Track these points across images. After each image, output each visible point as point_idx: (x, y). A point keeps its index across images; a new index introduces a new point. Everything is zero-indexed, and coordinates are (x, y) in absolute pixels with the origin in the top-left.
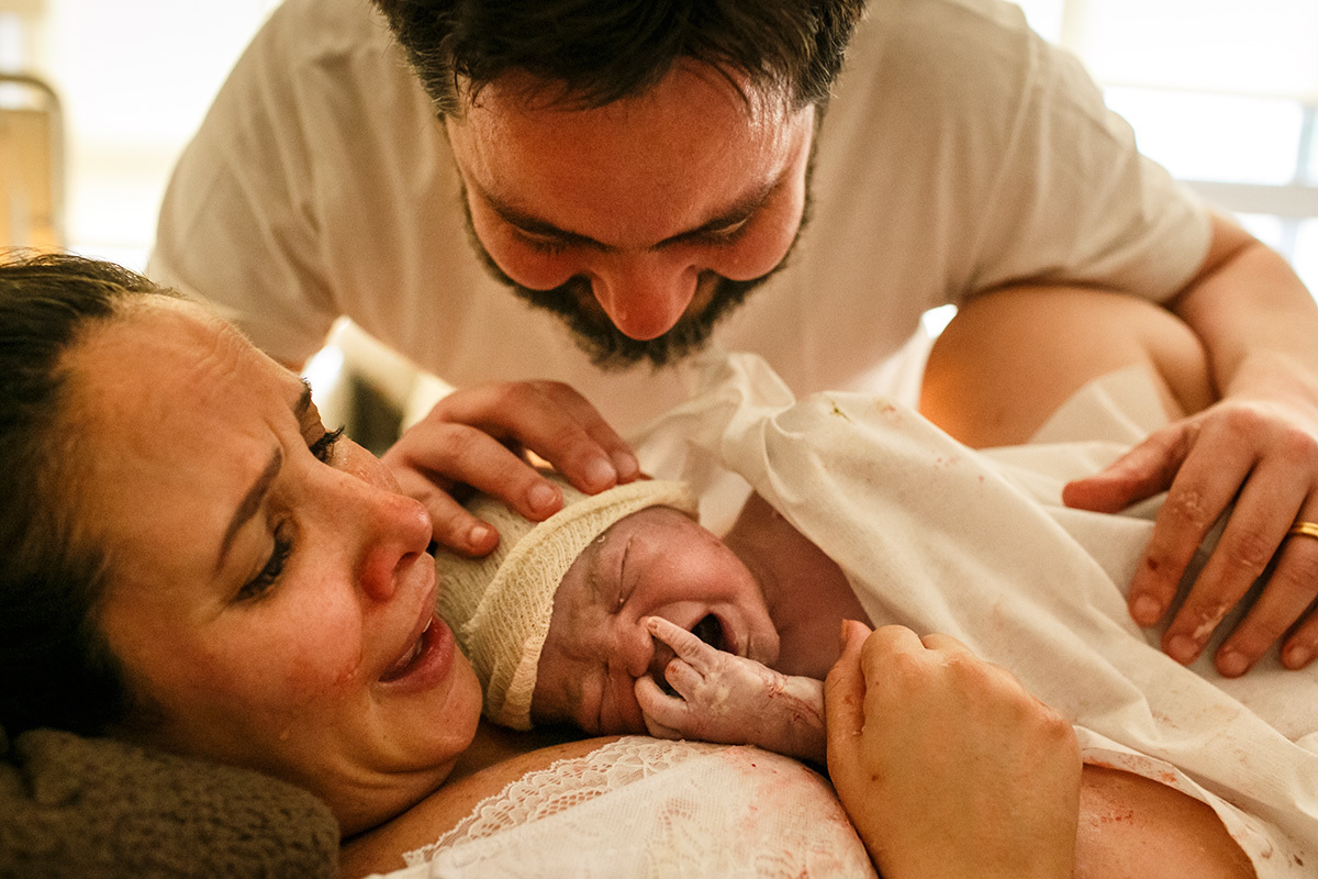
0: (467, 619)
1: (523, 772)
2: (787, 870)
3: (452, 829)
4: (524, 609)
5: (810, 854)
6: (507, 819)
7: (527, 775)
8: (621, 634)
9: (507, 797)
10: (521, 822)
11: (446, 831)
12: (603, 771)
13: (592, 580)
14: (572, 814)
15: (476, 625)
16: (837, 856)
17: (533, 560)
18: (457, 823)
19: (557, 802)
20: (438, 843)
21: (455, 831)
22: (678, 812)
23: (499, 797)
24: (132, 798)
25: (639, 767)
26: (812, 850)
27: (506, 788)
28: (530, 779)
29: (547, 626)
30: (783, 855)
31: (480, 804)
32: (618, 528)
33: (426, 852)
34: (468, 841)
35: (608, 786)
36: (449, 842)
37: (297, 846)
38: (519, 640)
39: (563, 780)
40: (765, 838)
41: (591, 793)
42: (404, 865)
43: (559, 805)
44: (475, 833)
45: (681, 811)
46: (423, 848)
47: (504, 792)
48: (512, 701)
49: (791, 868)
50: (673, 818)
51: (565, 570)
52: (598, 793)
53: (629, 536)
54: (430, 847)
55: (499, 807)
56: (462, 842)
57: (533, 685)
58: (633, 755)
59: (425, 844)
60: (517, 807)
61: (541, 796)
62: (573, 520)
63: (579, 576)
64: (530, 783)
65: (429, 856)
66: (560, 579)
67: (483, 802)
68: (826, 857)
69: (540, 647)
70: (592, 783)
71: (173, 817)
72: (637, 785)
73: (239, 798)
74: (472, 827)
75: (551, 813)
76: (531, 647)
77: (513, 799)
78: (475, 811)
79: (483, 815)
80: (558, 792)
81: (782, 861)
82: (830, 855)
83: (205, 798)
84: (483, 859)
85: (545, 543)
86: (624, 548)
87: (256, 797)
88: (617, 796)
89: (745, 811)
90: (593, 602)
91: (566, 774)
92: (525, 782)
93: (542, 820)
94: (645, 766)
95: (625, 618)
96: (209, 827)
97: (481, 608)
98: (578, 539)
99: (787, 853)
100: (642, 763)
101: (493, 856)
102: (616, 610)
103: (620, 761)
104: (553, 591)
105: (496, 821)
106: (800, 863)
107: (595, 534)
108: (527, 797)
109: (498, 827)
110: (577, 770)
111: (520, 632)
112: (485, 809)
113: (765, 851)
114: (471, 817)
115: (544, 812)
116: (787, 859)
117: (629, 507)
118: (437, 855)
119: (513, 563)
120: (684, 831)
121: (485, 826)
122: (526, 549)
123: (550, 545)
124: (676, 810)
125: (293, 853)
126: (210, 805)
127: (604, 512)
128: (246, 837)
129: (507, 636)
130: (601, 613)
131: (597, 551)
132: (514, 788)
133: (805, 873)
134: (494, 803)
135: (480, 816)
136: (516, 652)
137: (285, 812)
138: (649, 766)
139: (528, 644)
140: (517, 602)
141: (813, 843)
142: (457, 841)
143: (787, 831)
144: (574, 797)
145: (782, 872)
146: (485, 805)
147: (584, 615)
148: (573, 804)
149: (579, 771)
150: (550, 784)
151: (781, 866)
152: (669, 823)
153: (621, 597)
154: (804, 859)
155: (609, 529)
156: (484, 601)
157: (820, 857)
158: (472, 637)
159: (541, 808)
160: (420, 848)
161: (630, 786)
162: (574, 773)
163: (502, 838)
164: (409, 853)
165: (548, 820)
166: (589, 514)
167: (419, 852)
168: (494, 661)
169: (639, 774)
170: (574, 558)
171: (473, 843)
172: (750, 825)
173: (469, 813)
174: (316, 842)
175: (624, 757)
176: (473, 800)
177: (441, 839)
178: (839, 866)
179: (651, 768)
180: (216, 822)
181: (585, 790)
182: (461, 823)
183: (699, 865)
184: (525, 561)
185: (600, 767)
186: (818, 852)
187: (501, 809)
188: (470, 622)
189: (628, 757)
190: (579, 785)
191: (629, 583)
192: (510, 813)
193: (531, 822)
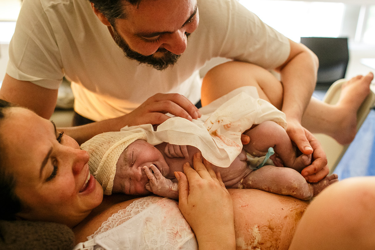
0: (95, 172)
1: (112, 214)
2: (174, 232)
3: (97, 230)
4: (109, 168)
5: (178, 227)
6: (110, 227)
7: (113, 215)
8: (133, 172)
9: (109, 221)
10: (113, 227)
11: (96, 231)
12: (130, 212)
13: (125, 159)
14: (125, 224)
15: (97, 173)
16: (185, 227)
17: (110, 156)
18: (98, 229)
19: (120, 221)
20: (94, 234)
21: (98, 231)
22: (148, 221)
23: (107, 221)
24: (27, 238)
25: (138, 210)
26: (179, 226)
27: (108, 219)
28: (114, 216)
29: (115, 172)
30: (172, 228)
31: (103, 224)
32: (130, 146)
33: (92, 236)
34: (101, 233)
35: (132, 216)
36: (97, 233)
37: (66, 241)
38: (109, 176)
39: (121, 215)
40: (168, 225)
41: (128, 218)
42: (87, 240)
43: (121, 222)
44: (103, 231)
45: (149, 220)
46: (91, 235)
47: (108, 220)
48: (108, 190)
49: (175, 231)
50: (147, 222)
51: (118, 158)
52: (130, 218)
53: (133, 148)
54: (93, 235)
55: (107, 224)
56: (100, 233)
57: (113, 186)
58: (136, 206)
59: (92, 234)
60: (111, 224)
61: (117, 220)
62: (118, 146)
63: (122, 159)
64: (114, 217)
65: (93, 237)
66: (117, 161)
67: (104, 223)
68: (183, 228)
69: (114, 177)
70: (128, 215)
71: (37, 240)
72: (139, 215)
73: (51, 232)
74: (102, 229)
75: (120, 224)
76: (112, 177)
77: (110, 222)
78: (102, 225)
79: (104, 226)
80: (120, 219)
81: (172, 230)
82: (183, 227)
83: (43, 233)
84: (106, 237)
85: (112, 152)
86: (132, 151)
87: (55, 231)
88: (135, 218)
89: (163, 218)
90: (126, 165)
91: (122, 214)
92: (113, 217)
93: (118, 226)
94: (140, 209)
95: (134, 168)
96: (45, 240)
97: (98, 169)
98: (120, 150)
99: (173, 227)
100: (139, 208)
101: (108, 236)
102: (131, 166)
103: (134, 208)
104: (116, 163)
105: (107, 228)
106: (176, 230)
107: (124, 149)
108: (114, 221)
109: (108, 229)
110: (124, 212)
111: (109, 174)
112: (104, 225)
113: (169, 228)
114: (101, 227)
115: (118, 224)
116: (173, 229)
117: (131, 141)
118: (95, 237)
119: (105, 158)
120: (150, 225)
121: (105, 229)
122: (108, 154)
123: (114, 152)
124: (148, 220)
125: (65, 243)
126: (45, 235)
127: (126, 143)
128: (54, 241)
129: (105, 175)
130: (128, 167)
131: (126, 153)
132: (110, 219)
133: (178, 232)
134: (106, 223)
135: (103, 227)
136: (108, 179)
137: (62, 233)
138: (141, 209)
139: (111, 177)
140: (107, 167)
141: (179, 224)
142: (99, 233)
143: (173, 222)
144: (124, 220)
145: (172, 232)
146: (104, 224)
147: (124, 168)
148: (124, 221)
149: (125, 212)
150: (118, 217)
151: (172, 231)
152: (146, 224)
153: (132, 163)
154: (177, 229)
155: (127, 147)
156: (99, 167)
157: (181, 228)
158: (96, 175)
159: (117, 223)
160: (90, 235)
161: (137, 215)
162: (123, 213)
163: (109, 231)
164: (88, 237)
165: (119, 226)
166: (122, 144)
167: (90, 236)
168: (102, 181)
169: (138, 212)
170: (120, 155)
171: (103, 233)
172: (164, 222)
173: (101, 226)
174: (70, 239)
175: (135, 207)
176: (101, 222)
177: (95, 233)
178: (185, 229)
179: (142, 210)
180: (47, 239)
181: (127, 217)
182: (99, 228)
183: (154, 233)
184: (108, 157)
185: (130, 211)
186: (180, 227)
187: (108, 225)
188: (96, 172)
189: (136, 207)
190: (125, 216)
191: (134, 159)
192: (110, 225)
193: (115, 227)
